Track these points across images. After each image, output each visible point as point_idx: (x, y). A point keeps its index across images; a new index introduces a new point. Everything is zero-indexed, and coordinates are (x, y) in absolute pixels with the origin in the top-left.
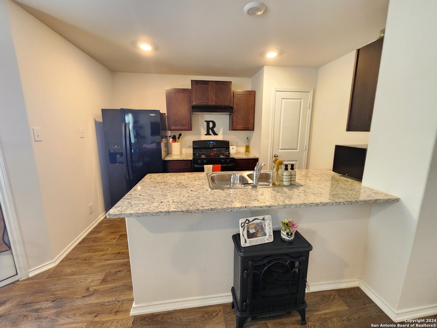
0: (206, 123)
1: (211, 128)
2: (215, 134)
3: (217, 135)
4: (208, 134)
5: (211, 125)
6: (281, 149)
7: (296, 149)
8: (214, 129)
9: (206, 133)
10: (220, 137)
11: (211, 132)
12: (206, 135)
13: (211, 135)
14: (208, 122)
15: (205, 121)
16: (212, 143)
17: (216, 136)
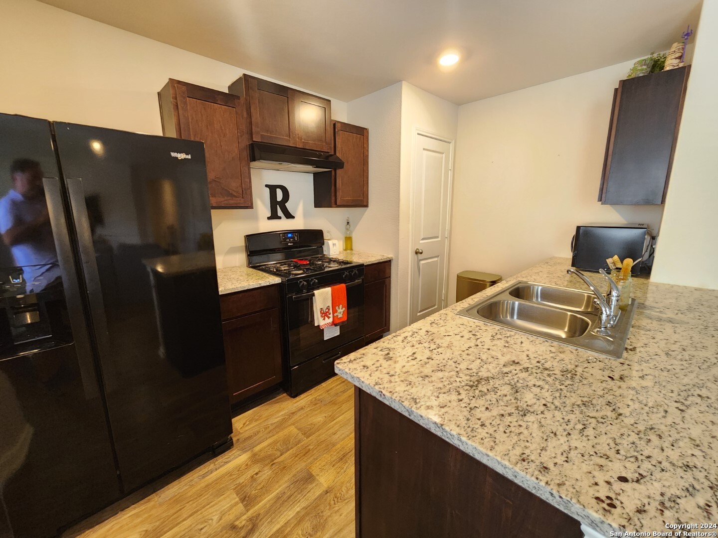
0: (268, 190)
1: (279, 203)
2: (289, 216)
3: (293, 217)
4: (274, 216)
5: (280, 195)
6: (423, 239)
7: (437, 237)
8: (286, 204)
9: (269, 215)
10: (298, 224)
11: (280, 213)
12: (269, 218)
13: (280, 218)
14: (273, 189)
15: (267, 186)
16: (291, 238)
17: (290, 221)
